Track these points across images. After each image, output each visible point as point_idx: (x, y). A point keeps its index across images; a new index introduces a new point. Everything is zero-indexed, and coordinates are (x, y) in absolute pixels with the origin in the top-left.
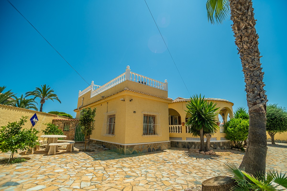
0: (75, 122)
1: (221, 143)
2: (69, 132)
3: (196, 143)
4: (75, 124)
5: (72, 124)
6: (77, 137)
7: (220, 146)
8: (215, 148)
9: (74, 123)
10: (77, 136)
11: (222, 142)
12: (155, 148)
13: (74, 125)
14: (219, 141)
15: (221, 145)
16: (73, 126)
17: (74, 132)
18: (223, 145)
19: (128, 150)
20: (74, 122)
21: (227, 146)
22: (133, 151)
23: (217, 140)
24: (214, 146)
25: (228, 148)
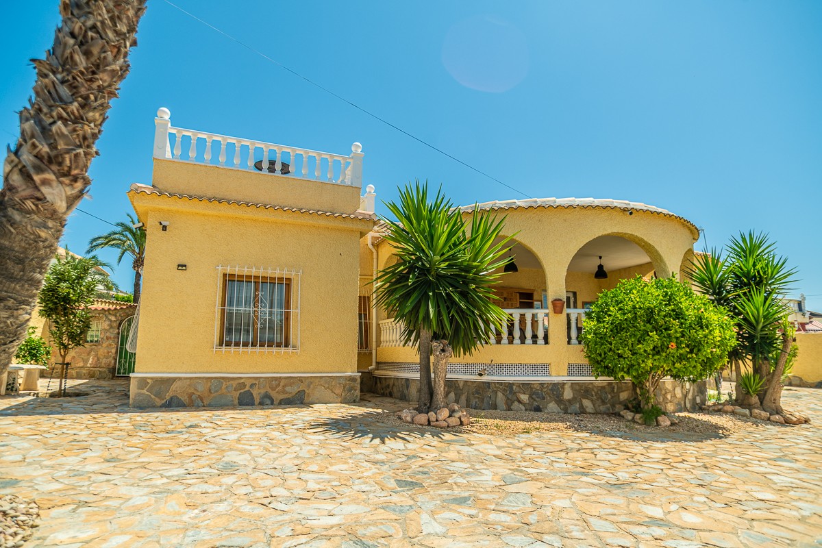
0: (118, 315)
1: (566, 386)
2: (100, 347)
3: (461, 385)
4: (118, 322)
5: (108, 322)
6: (125, 362)
7: (559, 400)
8: (538, 406)
9: (113, 318)
10: (125, 358)
11: (573, 385)
12: (273, 394)
13: (115, 325)
14: (558, 375)
15: (568, 394)
16: (111, 327)
17: (114, 346)
18: (574, 398)
19: (144, 391)
20: (113, 315)
21: (599, 402)
22: (168, 398)
23: (551, 376)
24: (530, 397)
25: (602, 408)
